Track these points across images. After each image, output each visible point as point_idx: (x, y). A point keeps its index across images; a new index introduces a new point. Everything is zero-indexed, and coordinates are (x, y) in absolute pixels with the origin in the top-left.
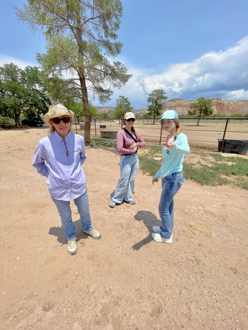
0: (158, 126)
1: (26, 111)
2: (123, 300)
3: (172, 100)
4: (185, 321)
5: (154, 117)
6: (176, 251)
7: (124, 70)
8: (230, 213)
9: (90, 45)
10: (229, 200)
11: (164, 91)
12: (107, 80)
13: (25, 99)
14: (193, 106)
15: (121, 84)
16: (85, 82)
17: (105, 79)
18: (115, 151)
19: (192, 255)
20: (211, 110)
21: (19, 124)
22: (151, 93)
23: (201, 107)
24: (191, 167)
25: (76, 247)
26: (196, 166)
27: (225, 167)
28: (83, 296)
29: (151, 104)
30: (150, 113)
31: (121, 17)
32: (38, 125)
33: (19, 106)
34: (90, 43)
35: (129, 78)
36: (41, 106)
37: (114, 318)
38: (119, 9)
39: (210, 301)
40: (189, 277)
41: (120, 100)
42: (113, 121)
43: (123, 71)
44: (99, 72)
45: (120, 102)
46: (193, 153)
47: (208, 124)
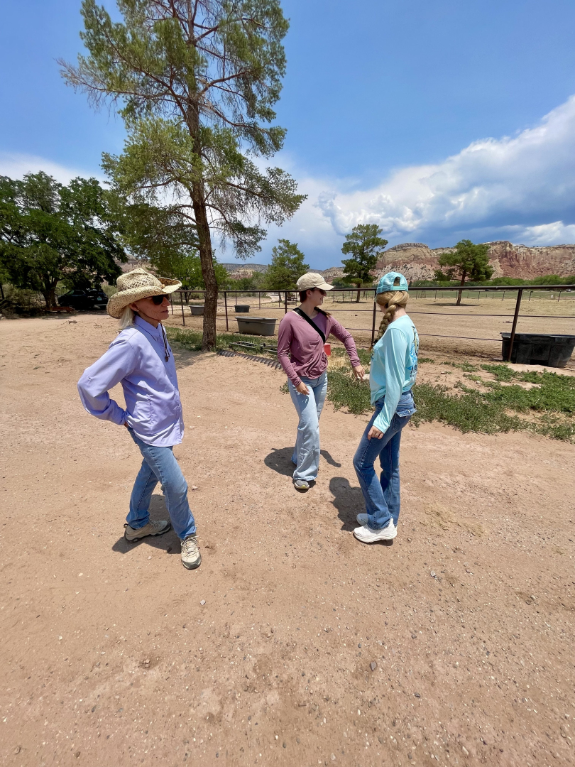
0: (368, 305)
1: (71, 276)
2: (298, 649)
3: (398, 247)
4: (423, 687)
5: (359, 286)
6: (406, 562)
7: (290, 185)
8: (523, 487)
9: (218, 136)
10: (523, 463)
11: (380, 228)
12: (253, 206)
13: (68, 249)
14: (445, 260)
15: (284, 215)
16: (204, 211)
17: (249, 205)
18: (272, 361)
19: (439, 569)
20: (488, 270)
21: (54, 304)
22: (350, 233)
23: (465, 263)
24: (441, 394)
25: (198, 554)
26: (452, 391)
27: (515, 393)
28: (218, 643)
29: (350, 256)
30: (348, 277)
31: (283, 77)
32: (96, 306)
33: (56, 266)
34: (218, 132)
35: (301, 202)
36: (103, 264)
37: (281, 681)
38: (278, 61)
39: (474, 653)
40: (433, 609)
41: (280, 248)
42: (264, 297)
43: (287, 187)
44: (235, 190)
45: (280, 254)
46: (446, 363)
47: (482, 300)
